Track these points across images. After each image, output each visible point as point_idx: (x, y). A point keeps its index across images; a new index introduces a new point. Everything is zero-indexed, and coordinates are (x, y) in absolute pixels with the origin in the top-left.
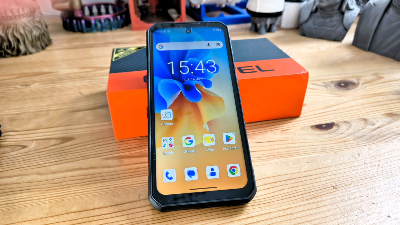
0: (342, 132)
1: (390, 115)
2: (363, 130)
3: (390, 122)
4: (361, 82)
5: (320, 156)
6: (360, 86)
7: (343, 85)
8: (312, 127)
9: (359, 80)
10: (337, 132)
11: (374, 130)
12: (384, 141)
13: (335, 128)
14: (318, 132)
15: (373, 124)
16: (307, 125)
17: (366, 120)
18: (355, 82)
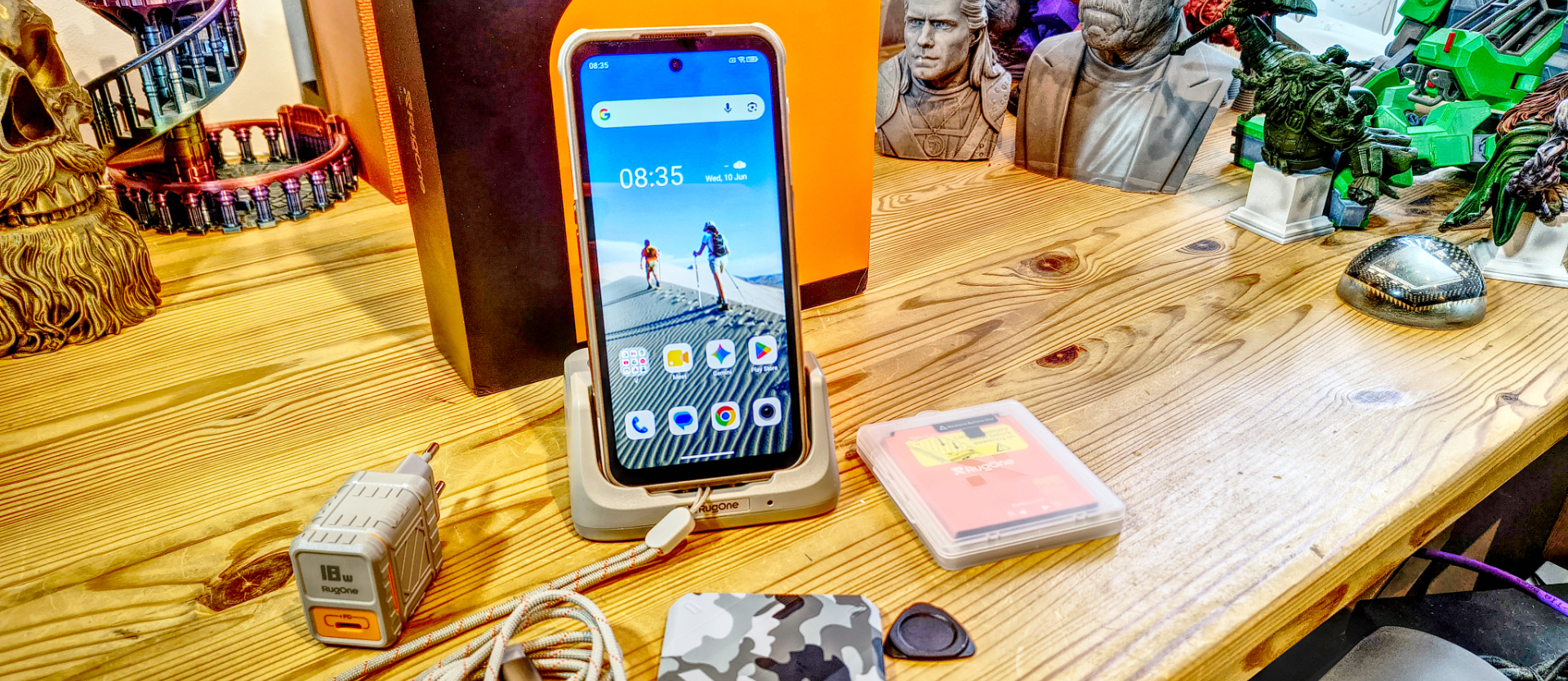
0: (1097, 361)
1: (1168, 310)
2: (1133, 348)
3: (1171, 326)
4: (1081, 253)
5: (1083, 410)
6: (1082, 261)
7: (1047, 265)
8: (1039, 362)
9: (1074, 248)
10: (1088, 363)
11: (1152, 343)
12: (1179, 360)
13: (1081, 355)
14: (1056, 369)
15: (1145, 334)
16: (1030, 360)
17: (1127, 328)
18: (1069, 255)
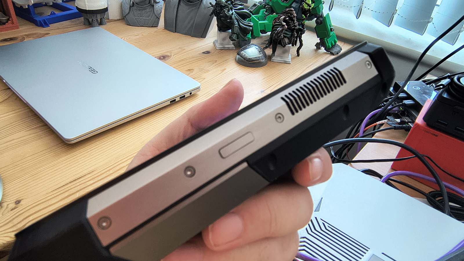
1: (189, 70)
6: (172, 57)
7: (162, 58)
9: (171, 53)
18: (169, 55)
